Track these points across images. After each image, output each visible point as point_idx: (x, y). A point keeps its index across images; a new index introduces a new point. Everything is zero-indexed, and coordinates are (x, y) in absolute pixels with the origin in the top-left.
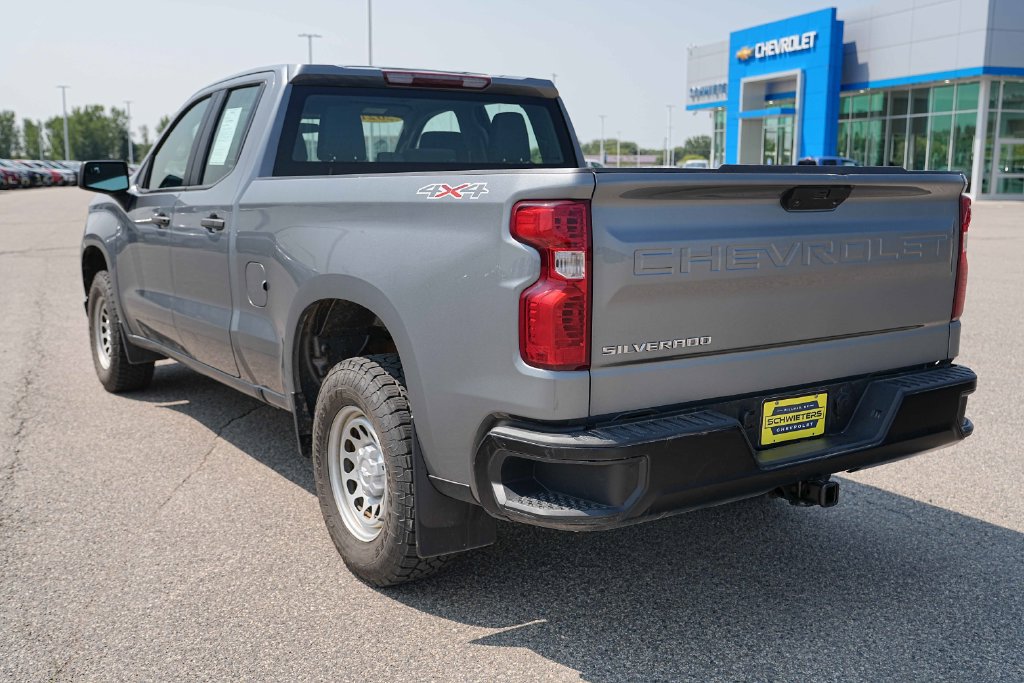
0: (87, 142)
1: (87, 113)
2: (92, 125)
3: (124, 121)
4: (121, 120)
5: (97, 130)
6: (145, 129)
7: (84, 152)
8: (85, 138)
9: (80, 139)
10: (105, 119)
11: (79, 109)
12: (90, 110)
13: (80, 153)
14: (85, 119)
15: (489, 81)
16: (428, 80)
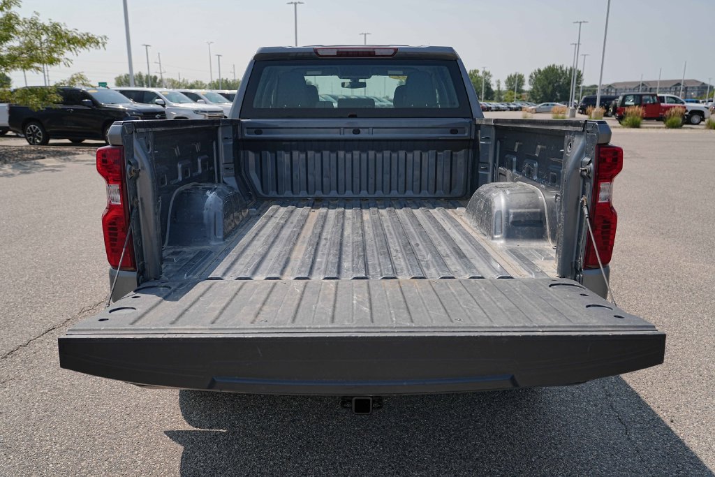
4: (488, 77)
10: (479, 77)
15: (396, 50)
16: (348, 52)
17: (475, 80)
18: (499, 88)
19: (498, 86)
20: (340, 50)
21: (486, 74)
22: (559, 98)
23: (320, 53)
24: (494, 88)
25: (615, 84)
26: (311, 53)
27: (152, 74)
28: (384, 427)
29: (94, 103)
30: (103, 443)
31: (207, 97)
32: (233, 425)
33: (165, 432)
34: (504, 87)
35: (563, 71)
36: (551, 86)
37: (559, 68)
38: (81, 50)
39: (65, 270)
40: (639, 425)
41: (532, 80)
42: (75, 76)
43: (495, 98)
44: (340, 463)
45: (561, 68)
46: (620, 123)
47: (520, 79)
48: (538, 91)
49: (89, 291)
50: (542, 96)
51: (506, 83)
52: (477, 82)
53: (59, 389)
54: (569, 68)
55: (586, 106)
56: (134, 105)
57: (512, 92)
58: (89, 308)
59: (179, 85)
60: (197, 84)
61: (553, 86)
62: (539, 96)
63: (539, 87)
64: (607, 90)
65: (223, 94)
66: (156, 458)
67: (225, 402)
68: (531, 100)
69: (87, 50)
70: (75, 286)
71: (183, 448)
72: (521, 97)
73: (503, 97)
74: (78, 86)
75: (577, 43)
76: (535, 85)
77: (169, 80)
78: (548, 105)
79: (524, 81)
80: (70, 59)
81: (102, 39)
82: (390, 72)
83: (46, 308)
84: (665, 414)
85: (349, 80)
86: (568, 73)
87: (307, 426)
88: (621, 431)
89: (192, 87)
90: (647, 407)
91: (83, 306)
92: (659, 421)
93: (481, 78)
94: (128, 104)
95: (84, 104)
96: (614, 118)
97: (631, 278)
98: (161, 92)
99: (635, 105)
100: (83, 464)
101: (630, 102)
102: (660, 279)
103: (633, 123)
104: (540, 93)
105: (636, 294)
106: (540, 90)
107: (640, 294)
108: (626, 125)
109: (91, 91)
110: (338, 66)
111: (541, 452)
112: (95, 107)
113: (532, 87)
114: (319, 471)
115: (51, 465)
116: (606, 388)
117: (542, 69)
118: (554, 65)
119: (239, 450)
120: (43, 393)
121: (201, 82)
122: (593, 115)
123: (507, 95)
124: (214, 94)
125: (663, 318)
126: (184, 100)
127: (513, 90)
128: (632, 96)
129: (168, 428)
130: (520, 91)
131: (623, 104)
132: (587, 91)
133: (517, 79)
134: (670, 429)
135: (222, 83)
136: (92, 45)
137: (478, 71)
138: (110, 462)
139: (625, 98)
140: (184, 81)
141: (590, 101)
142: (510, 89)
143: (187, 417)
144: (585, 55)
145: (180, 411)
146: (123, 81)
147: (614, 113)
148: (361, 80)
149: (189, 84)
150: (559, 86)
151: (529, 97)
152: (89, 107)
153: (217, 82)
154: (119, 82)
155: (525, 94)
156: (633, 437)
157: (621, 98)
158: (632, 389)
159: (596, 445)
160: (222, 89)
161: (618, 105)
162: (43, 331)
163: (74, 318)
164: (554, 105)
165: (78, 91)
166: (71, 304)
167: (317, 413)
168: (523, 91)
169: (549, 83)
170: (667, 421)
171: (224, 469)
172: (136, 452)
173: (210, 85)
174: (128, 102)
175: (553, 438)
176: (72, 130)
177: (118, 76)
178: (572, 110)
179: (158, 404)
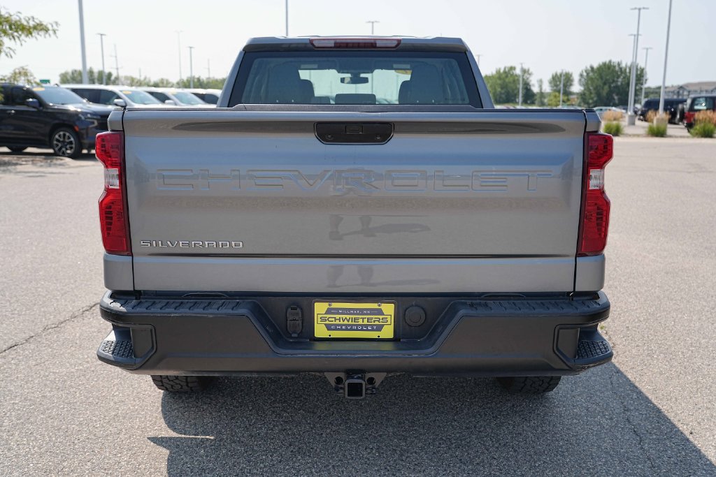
0: (503, 91)
1: (505, 72)
2: (507, 80)
3: (528, 76)
4: (526, 75)
5: (510, 83)
6: (541, 81)
7: (500, 97)
8: (502, 88)
9: (499, 89)
10: (516, 75)
11: (500, 69)
12: (507, 70)
13: (498, 98)
14: (504, 76)
15: (399, 41)
16: (347, 44)
17: (511, 79)
18: (541, 89)
19: (541, 87)
20: (338, 41)
21: (524, 71)
22: (617, 102)
23: (316, 44)
24: (535, 89)
25: (688, 85)
26: (306, 44)
27: (107, 71)
28: (380, 436)
29: (41, 103)
30: (84, 448)
31: (177, 98)
32: (220, 432)
33: (148, 438)
34: (547, 88)
35: (621, 69)
36: (606, 87)
37: (616, 64)
38: (27, 39)
39: (21, 288)
40: (655, 437)
41: (583, 80)
42: (17, 71)
43: (536, 102)
44: (333, 466)
45: (619, 64)
46: (689, 131)
47: (568, 79)
48: (591, 93)
49: (51, 309)
50: (595, 99)
51: (550, 83)
52: (514, 81)
53: (30, 400)
54: (629, 64)
55: (648, 111)
56: (88, 105)
57: (557, 94)
58: (53, 326)
59: (140, 84)
60: (163, 83)
61: (610, 87)
62: (592, 99)
63: (591, 88)
64: (678, 92)
65: (197, 95)
66: (140, 459)
67: (211, 413)
68: (582, 104)
69: (34, 39)
70: (35, 305)
71: (168, 452)
72: (568, 100)
73: (546, 101)
74: (22, 82)
75: (636, 33)
76: (586, 85)
77: (126, 78)
78: (601, 110)
79: (572, 81)
80: (13, 48)
81: (52, 26)
82: (395, 66)
83: (5, 325)
84: (685, 427)
85: (349, 75)
86: (628, 70)
87: (299, 435)
88: (634, 442)
89: (156, 85)
90: (666, 419)
91: (46, 324)
92: (679, 433)
93: (519, 76)
94: (81, 105)
95: (28, 104)
96: (682, 126)
97: (672, 300)
98: (121, 91)
99: (707, 109)
100: (65, 464)
101: (703, 106)
102: (706, 301)
103: (704, 131)
104: (592, 96)
105: (675, 316)
106: (593, 91)
107: (680, 316)
108: (697, 134)
109: (36, 89)
110: (335, 59)
111: (546, 459)
112: (41, 108)
113: (582, 88)
114: (311, 472)
115: (32, 465)
116: (625, 403)
117: (595, 66)
118: (610, 62)
119: (227, 454)
120: (13, 403)
121: (167, 81)
122: (655, 122)
123: (552, 97)
124: (186, 95)
125: (701, 339)
126: (149, 100)
127: (559, 92)
128: (704, 99)
129: (152, 434)
130: (567, 93)
131: (692, 109)
132: (652, 93)
133: (563, 78)
134: (688, 440)
135: (194, 81)
136: (40, 33)
137: (514, 68)
138: (93, 463)
139: (694, 101)
140: (145, 78)
141: (652, 105)
142: (555, 91)
143: (171, 425)
144: (647, 49)
145: (163, 420)
146: (69, 78)
147: (681, 119)
148: (363, 75)
149: (152, 83)
150: (617, 87)
151: (579, 101)
152: (34, 107)
153: (187, 80)
154: (65, 79)
155: (575, 97)
156: (646, 447)
157: (689, 101)
158: (654, 404)
159: (606, 453)
160: (194, 88)
161: (686, 111)
162: (5, 347)
163: (38, 335)
164: (610, 110)
165: (21, 88)
166: (33, 321)
167: (310, 424)
168: (571, 93)
169: (605, 84)
170: (687, 433)
171: (213, 470)
172: (119, 455)
173: (178, 83)
174: (80, 103)
175: (561, 447)
176: (11, 136)
177: (63, 71)
178: (631, 116)
179: (138, 414)
